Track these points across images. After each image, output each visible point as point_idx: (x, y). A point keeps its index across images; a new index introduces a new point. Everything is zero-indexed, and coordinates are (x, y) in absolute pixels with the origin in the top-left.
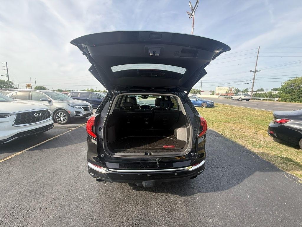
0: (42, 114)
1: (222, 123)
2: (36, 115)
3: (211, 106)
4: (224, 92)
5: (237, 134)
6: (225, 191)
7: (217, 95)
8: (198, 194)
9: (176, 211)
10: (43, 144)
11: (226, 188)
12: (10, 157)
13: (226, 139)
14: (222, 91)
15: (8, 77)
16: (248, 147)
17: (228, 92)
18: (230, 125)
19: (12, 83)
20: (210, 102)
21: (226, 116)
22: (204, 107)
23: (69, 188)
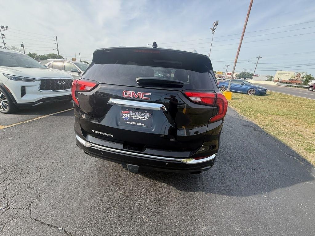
0: (65, 83)
1: (270, 115)
2: (60, 82)
3: (262, 93)
4: (286, 79)
5: (287, 131)
6: (239, 198)
7: (275, 81)
8: (201, 193)
9: (165, 204)
10: (66, 111)
11: (242, 194)
12: (36, 119)
13: (267, 135)
14: (284, 77)
15: (58, 51)
16: (297, 150)
17: (293, 78)
18: (281, 119)
19: (62, 57)
20: (261, 88)
21: (279, 108)
22: (250, 94)
23: (69, 155)
